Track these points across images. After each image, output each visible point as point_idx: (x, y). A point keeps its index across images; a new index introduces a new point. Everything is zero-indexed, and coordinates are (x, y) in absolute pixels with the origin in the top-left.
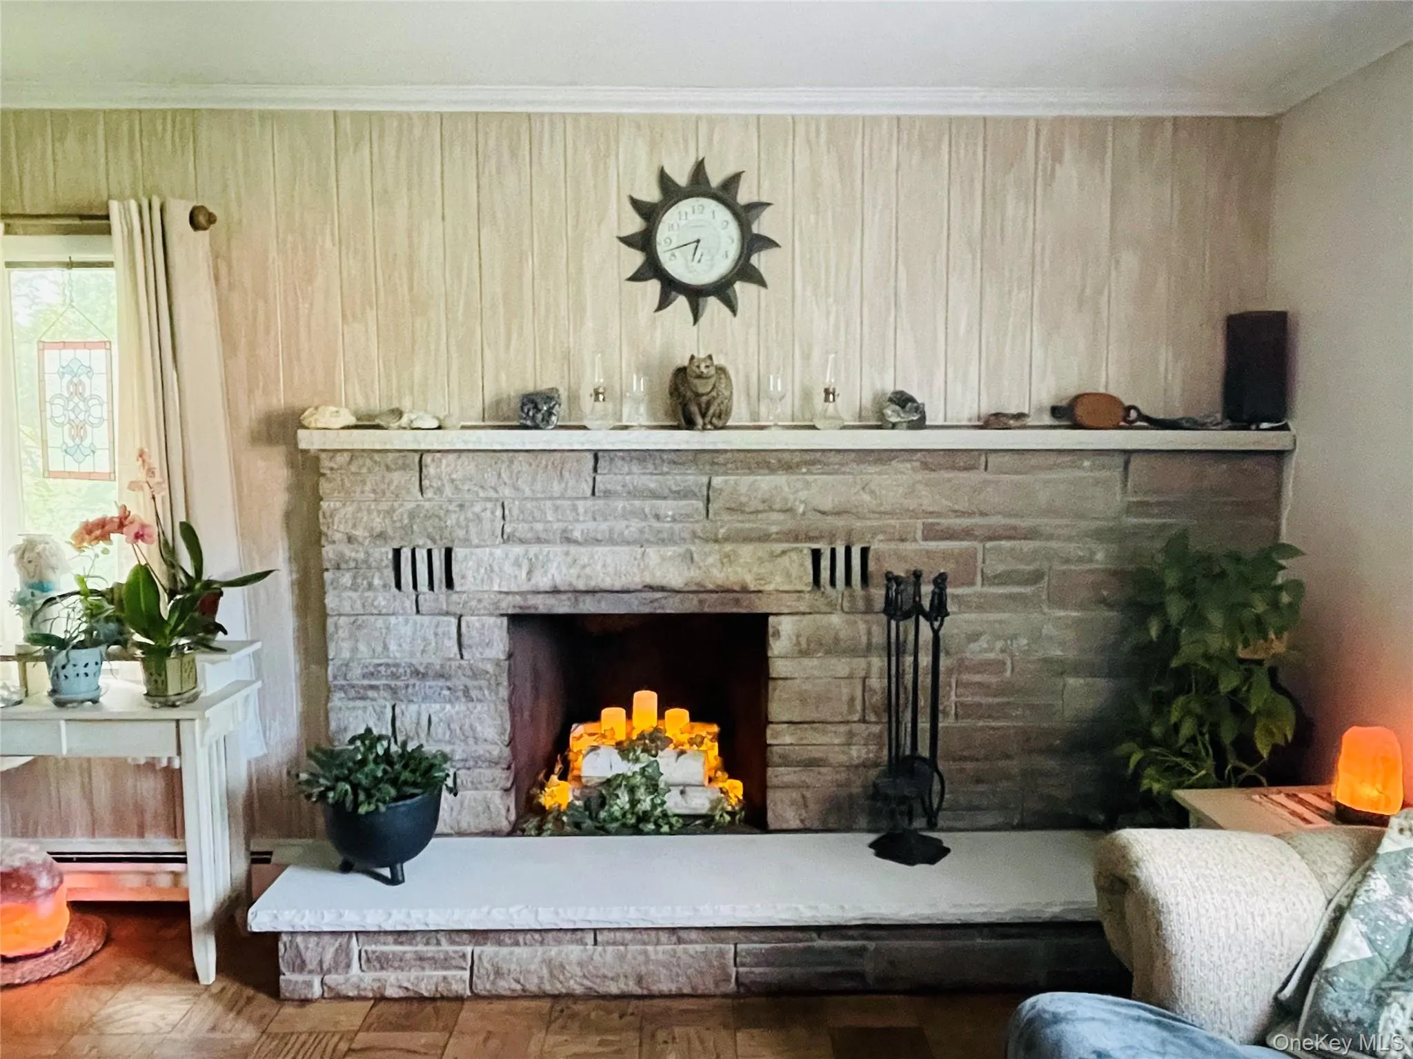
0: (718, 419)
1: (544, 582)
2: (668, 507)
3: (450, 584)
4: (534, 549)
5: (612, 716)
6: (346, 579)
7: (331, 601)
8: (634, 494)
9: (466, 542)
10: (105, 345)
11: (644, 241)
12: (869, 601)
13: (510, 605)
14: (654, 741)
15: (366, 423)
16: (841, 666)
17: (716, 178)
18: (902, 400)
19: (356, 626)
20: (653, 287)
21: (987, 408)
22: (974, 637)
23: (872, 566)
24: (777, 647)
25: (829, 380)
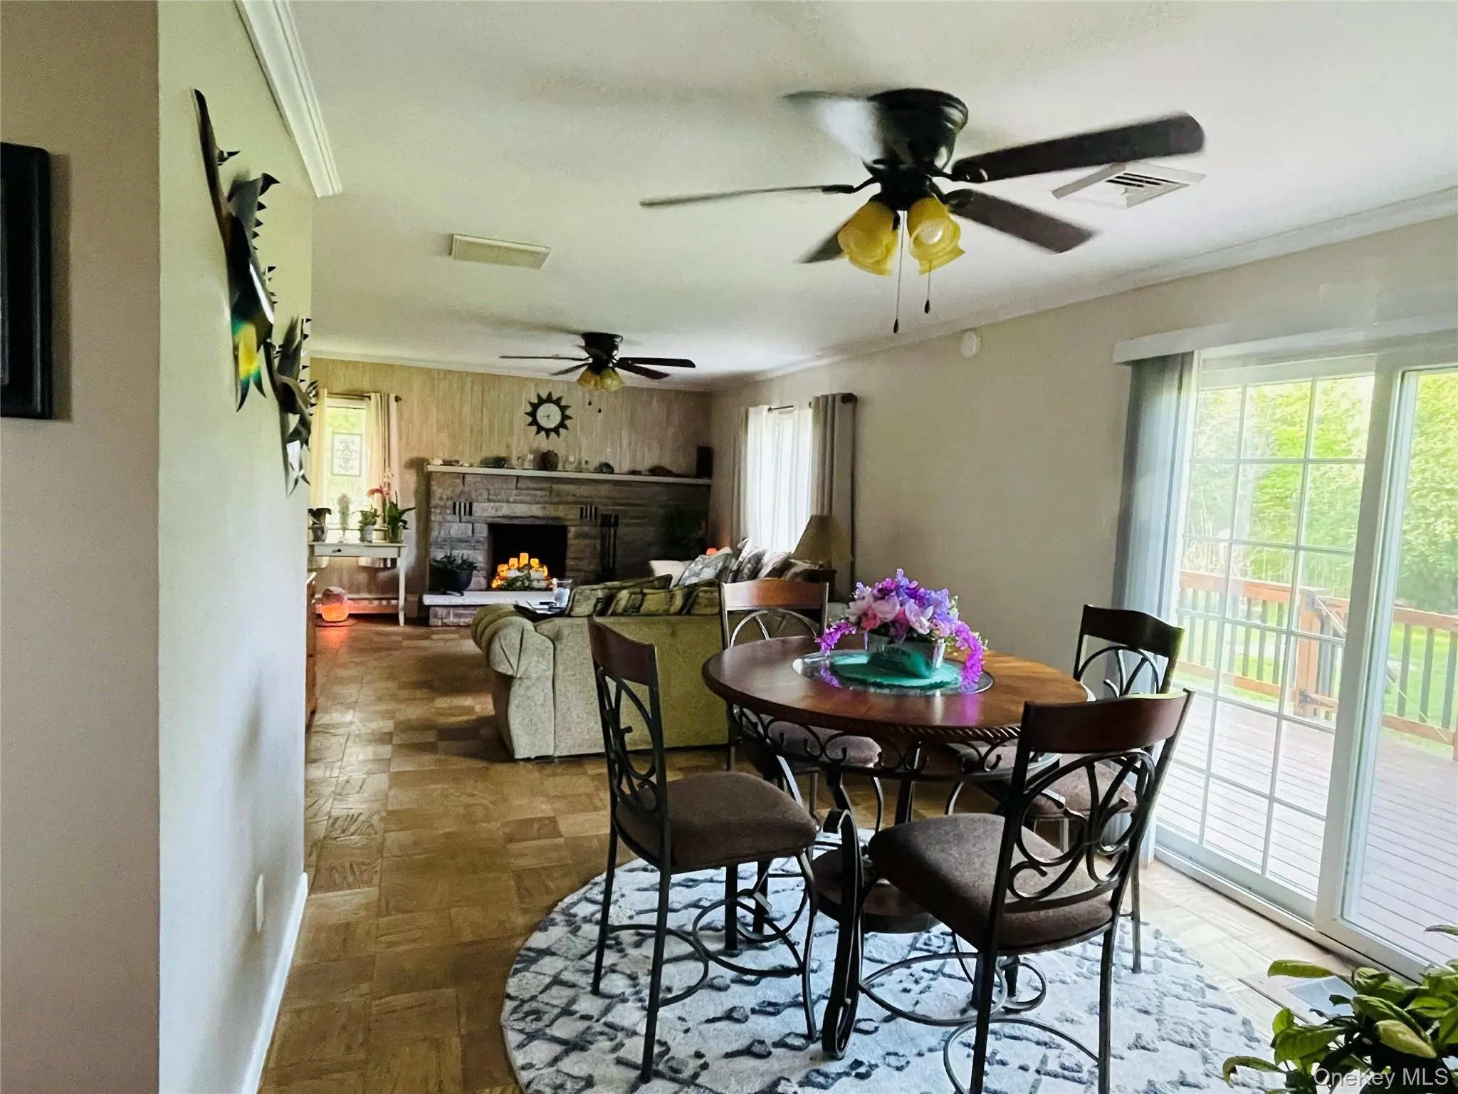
0: (555, 469)
1: (500, 514)
2: (539, 493)
3: (470, 513)
4: (497, 504)
5: (513, 561)
6: (438, 511)
7: (433, 518)
8: (528, 489)
9: (477, 501)
10: (361, 435)
11: (533, 414)
12: (596, 523)
13: (490, 520)
14: (529, 566)
15: (446, 463)
16: (587, 541)
17: (554, 397)
18: (608, 465)
19: (440, 524)
20: (534, 428)
21: (632, 468)
22: (626, 534)
23: (598, 513)
24: (570, 535)
25: (587, 459)
